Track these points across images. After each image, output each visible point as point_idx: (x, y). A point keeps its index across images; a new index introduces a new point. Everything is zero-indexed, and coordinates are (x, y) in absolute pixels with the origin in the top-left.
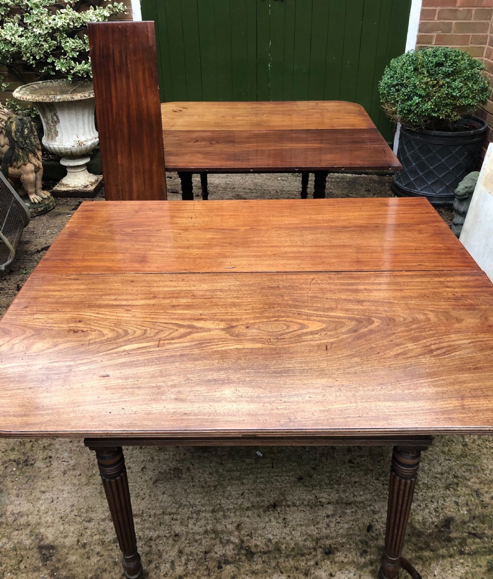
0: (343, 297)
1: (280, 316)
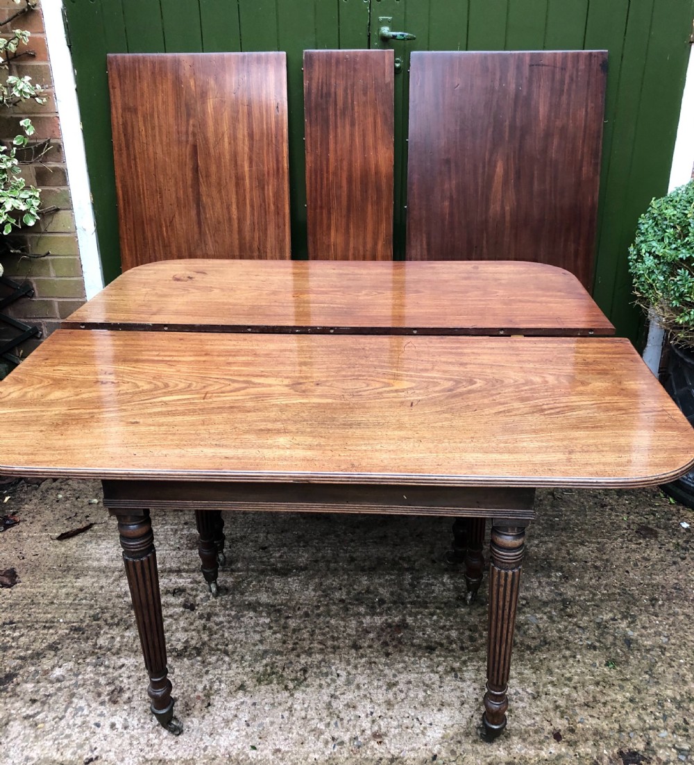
0: (443, 359)
1: (360, 376)
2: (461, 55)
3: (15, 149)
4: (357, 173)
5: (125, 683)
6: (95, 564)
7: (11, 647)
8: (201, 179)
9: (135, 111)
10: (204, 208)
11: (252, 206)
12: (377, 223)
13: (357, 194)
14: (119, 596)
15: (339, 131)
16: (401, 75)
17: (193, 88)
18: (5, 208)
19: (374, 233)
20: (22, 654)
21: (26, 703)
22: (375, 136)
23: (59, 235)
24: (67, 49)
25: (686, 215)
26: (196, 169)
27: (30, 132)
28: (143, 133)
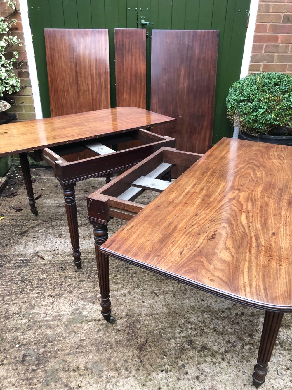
2: (169, 31)
3: (12, 63)
4: (133, 73)
5: (63, 233)
6: (47, 205)
7: (24, 226)
8: (78, 75)
9: (54, 50)
10: (79, 85)
11: (97, 85)
12: (141, 91)
13: (133, 80)
14: (57, 213)
15: (127, 58)
16: (148, 39)
17: (75, 42)
18: (9, 84)
19: (139, 95)
20: (28, 227)
21: (32, 238)
22: (140, 60)
23: (26, 96)
24: (30, 27)
25: (243, 86)
26: (77, 72)
27: (17, 57)
28: (58, 58)
